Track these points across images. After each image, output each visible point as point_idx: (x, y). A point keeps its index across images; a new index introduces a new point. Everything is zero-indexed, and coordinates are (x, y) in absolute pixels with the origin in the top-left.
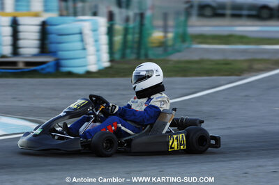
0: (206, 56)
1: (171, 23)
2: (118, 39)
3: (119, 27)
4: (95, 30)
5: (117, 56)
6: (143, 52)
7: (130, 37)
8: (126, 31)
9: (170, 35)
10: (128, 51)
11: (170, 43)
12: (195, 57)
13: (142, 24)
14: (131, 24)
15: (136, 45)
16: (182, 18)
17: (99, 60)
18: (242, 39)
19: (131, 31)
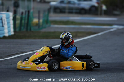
0: (57, 30)
1: (41, 15)
2: (18, 22)
3: (18, 17)
4: (8, 18)
5: (17, 30)
6: (29, 28)
7: (23, 21)
8: (22, 19)
9: (41, 21)
10: (22, 28)
11: (41, 24)
12: (52, 30)
13: (28, 16)
14: (24, 16)
15: (26, 25)
16: (47, 13)
17: (9, 31)
18: (73, 23)
19: (24, 19)
